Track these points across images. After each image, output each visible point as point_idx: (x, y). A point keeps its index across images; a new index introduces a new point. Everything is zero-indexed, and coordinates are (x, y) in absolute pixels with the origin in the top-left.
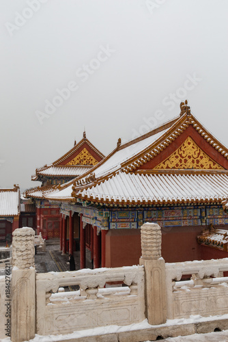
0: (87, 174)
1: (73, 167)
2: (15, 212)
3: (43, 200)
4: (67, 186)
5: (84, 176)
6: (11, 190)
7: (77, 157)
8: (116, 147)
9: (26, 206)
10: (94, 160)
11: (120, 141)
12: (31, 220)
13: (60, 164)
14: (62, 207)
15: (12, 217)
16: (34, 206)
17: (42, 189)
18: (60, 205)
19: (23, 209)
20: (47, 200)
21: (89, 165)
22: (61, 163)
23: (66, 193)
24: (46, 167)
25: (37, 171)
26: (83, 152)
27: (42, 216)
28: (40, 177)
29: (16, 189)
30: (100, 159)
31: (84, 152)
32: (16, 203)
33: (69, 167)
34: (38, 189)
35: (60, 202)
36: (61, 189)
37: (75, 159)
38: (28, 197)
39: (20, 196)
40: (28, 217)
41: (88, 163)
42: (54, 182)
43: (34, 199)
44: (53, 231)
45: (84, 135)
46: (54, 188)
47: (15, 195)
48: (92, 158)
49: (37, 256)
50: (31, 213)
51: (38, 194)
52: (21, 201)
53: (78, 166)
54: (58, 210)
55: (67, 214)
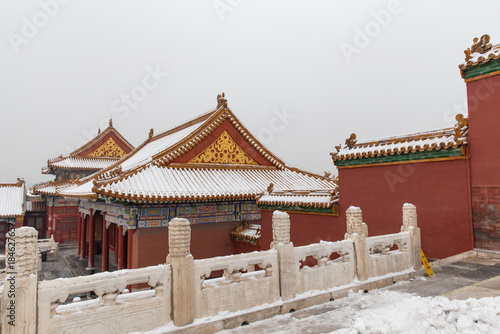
0: (113, 167)
1: (96, 158)
2: (19, 211)
3: (55, 197)
4: (87, 181)
5: (109, 169)
6: (13, 185)
7: (102, 147)
8: (147, 138)
9: (34, 204)
10: (122, 152)
11: (152, 132)
12: (40, 221)
13: (79, 155)
14: (81, 204)
15: (14, 218)
16: (44, 204)
17: (56, 183)
18: (79, 202)
19: (29, 207)
20: (62, 196)
21: (115, 156)
22: (82, 153)
23: (86, 188)
24: (61, 158)
25: (49, 162)
26: (108, 142)
27: (55, 215)
28: (52, 170)
29: (20, 183)
30: (128, 150)
31: (111, 142)
32: (20, 200)
33: (91, 158)
34: (51, 184)
35: (79, 199)
36: (79, 183)
37: (98, 150)
38: (36, 193)
39: (25, 190)
40: (35, 217)
41: (114, 154)
42: (72, 176)
43: (44, 196)
44: (70, 233)
45: (111, 123)
46: (71, 183)
47: (19, 191)
48: (119, 149)
49: (49, 265)
50: (40, 214)
51: (51, 190)
52: (27, 198)
53: (102, 158)
54: (75, 208)
55: (88, 212)
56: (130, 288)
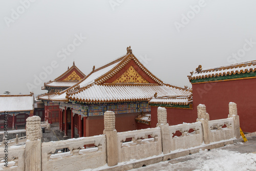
0: (75, 85)
1: (67, 81)
2: (31, 108)
3: (48, 101)
4: (63, 93)
5: (73, 87)
6: (28, 95)
7: (70, 76)
8: (92, 70)
9: (38, 104)
10: (80, 78)
11: (94, 67)
12: (41, 113)
14: (61, 105)
15: (29, 111)
16: (43, 104)
17: (48, 94)
18: (59, 103)
19: (36, 106)
20: (51, 101)
21: (76, 80)
22: (60, 79)
23: (63, 97)
24: (51, 82)
25: (45, 84)
27: (48, 110)
28: (47, 88)
29: (32, 95)
30: (83, 77)
31: (74, 73)
32: (31, 103)
33: (65, 81)
34: (46, 94)
35: (59, 102)
36: (59, 94)
37: (68, 77)
38: (39, 99)
39: (34, 98)
40: (39, 111)
41: (76, 79)
42: (56, 90)
43: (43, 100)
44: (55, 119)
45: (74, 64)
46: (55, 94)
47: (31, 99)
48: (78, 76)
49: (46, 134)
50: (41, 109)
51: (46, 98)
52: (35, 102)
53: (70, 81)
54: (58, 106)
55: (63, 108)
56: (85, 146)
